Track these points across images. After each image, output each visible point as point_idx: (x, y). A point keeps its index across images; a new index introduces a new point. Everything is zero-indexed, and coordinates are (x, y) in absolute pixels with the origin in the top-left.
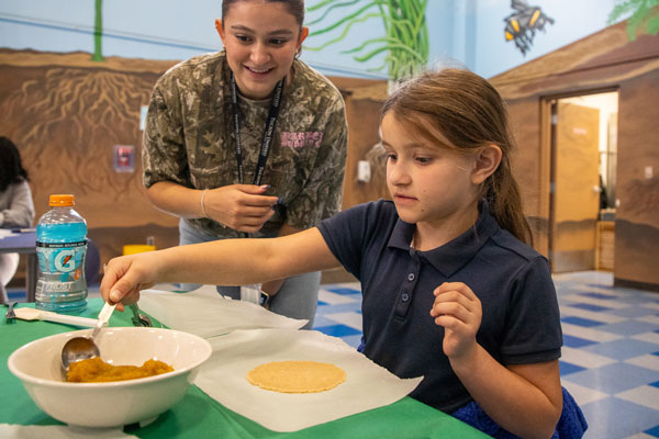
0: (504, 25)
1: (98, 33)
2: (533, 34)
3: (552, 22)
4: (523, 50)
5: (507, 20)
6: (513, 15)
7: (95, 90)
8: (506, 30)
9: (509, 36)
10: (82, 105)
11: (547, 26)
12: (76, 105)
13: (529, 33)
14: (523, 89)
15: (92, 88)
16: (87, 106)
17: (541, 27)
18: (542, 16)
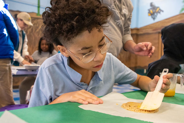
0: (148, 11)
1: (39, 7)
2: (157, 15)
3: (163, 11)
4: (154, 19)
5: (149, 10)
6: (151, 9)
7: (38, 25)
8: (149, 13)
9: (150, 14)
10: (34, 30)
11: (161, 12)
12: (32, 30)
13: (156, 14)
14: (154, 30)
15: (37, 24)
16: (36, 30)
17: (159, 13)
18: (160, 9)
